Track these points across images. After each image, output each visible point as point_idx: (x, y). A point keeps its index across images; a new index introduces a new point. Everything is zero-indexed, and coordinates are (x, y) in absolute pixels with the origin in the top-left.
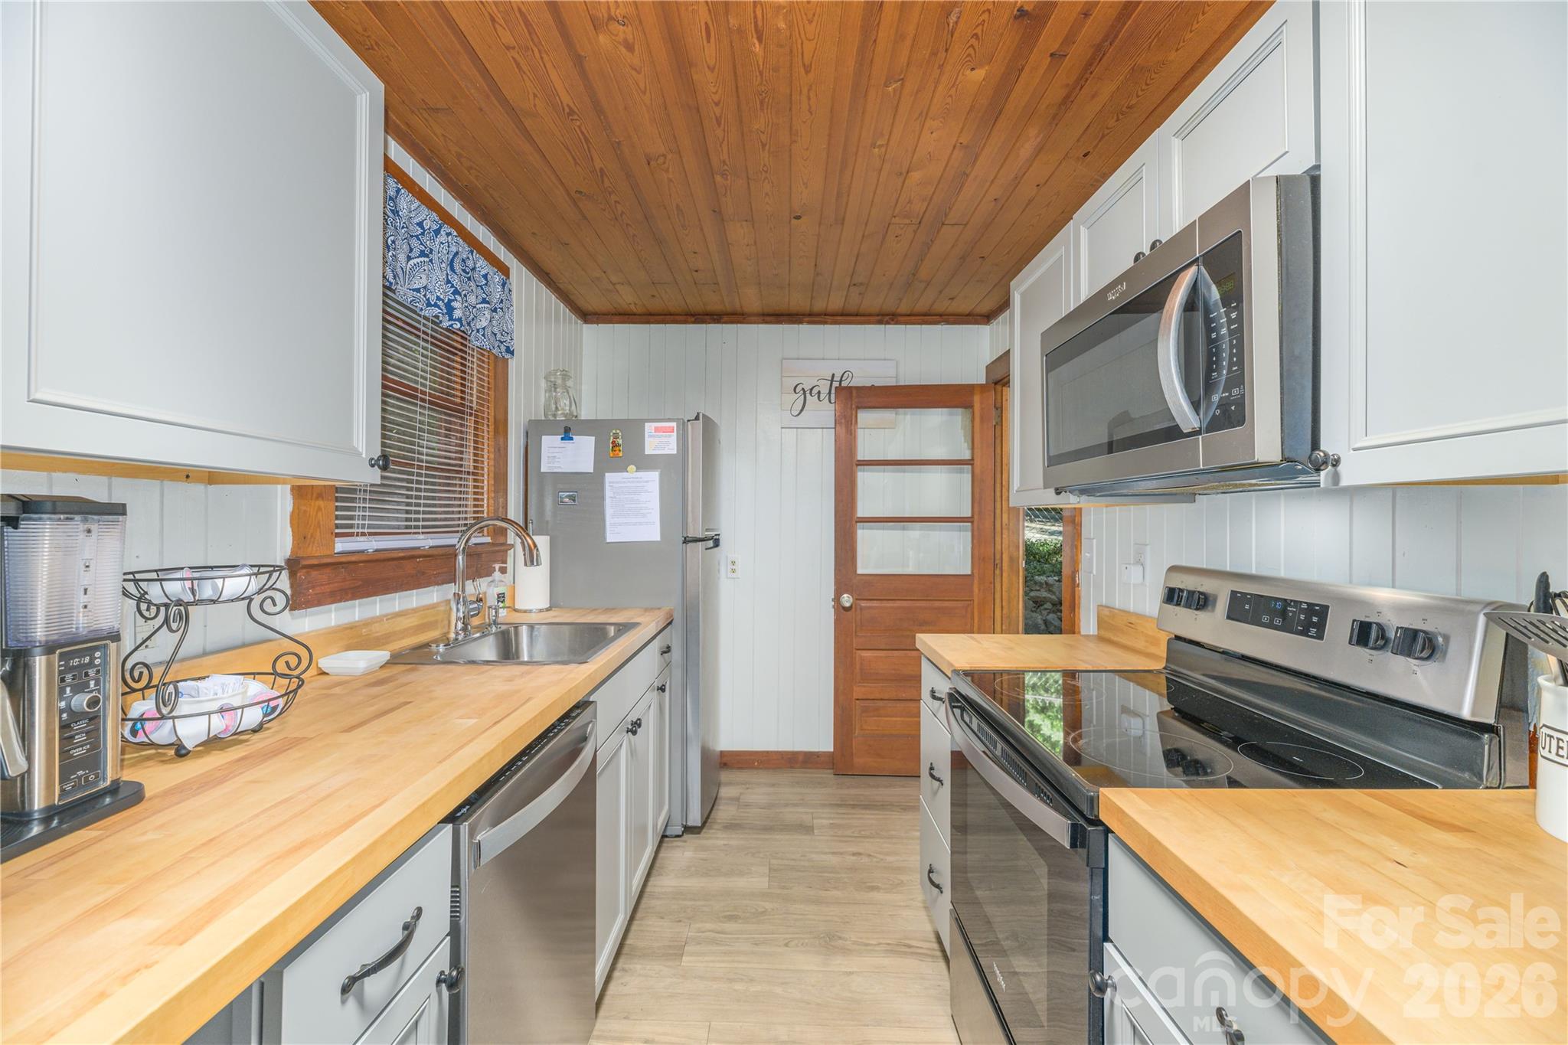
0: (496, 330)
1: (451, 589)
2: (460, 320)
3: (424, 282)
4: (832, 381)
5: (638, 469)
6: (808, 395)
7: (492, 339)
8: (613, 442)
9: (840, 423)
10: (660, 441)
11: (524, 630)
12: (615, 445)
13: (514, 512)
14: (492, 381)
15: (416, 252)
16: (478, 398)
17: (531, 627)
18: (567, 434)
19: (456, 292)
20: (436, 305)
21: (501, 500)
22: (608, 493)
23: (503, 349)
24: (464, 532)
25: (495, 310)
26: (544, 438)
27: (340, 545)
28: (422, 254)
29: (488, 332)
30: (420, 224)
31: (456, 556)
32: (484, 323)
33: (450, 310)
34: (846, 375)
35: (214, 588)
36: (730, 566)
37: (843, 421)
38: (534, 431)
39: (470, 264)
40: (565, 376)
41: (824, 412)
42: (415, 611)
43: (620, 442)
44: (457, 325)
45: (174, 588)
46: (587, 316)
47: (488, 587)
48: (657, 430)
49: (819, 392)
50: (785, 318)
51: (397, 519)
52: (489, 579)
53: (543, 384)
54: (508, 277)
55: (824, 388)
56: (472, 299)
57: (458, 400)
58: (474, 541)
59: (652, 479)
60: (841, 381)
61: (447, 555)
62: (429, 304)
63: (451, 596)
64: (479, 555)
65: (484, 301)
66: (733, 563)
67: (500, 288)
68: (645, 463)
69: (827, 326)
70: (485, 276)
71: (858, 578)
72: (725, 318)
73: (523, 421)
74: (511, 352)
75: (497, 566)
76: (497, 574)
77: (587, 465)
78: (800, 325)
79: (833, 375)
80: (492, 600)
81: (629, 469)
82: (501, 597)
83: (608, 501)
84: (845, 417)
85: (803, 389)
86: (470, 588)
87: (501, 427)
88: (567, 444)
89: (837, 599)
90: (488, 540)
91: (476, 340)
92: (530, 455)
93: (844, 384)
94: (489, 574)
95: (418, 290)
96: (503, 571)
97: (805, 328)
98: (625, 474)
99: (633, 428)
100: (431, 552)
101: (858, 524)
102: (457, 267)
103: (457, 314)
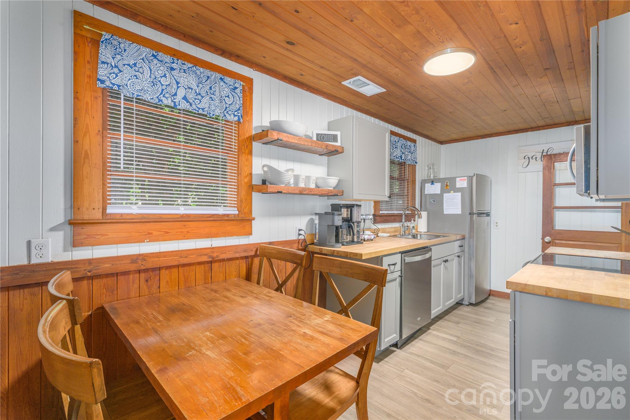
0: (412, 158)
1: (401, 223)
2: (403, 160)
3: (396, 154)
4: (543, 153)
5: (454, 192)
6: (531, 159)
7: (411, 161)
8: (446, 184)
9: (546, 169)
10: (462, 183)
11: (419, 235)
12: (447, 185)
13: (417, 206)
14: (412, 171)
15: (394, 147)
16: (408, 175)
17: (421, 235)
18: (432, 183)
19: (403, 153)
20: (398, 158)
21: (414, 202)
22: (445, 199)
23: (414, 162)
24: (404, 210)
25: (412, 153)
26: (426, 184)
27: (381, 212)
28: (396, 148)
29: (410, 159)
30: (395, 141)
31: (402, 216)
32: (409, 158)
33: (401, 157)
34: (550, 149)
35: (368, 217)
36: (495, 224)
37: (547, 168)
38: (424, 182)
39: (406, 145)
40: (433, 165)
41: (538, 166)
42: (394, 227)
43: (448, 184)
44: (403, 161)
45: (364, 217)
46: (441, 143)
47: (411, 224)
48: (460, 180)
49: (536, 158)
50: (520, 131)
51: (389, 207)
52: (410, 222)
53: (427, 168)
54: (416, 143)
55: (539, 156)
56: (406, 153)
57: (403, 178)
58: (406, 212)
59: (458, 196)
60: (547, 152)
61: (400, 216)
62: (397, 158)
63: (401, 225)
64: (408, 216)
65: (409, 152)
66: (497, 223)
67: (413, 147)
68: (456, 190)
69: (540, 131)
70: (410, 146)
71: (554, 231)
72: (494, 135)
73: (420, 180)
74: (416, 163)
75: (412, 219)
76: (412, 221)
77: (438, 191)
78: (528, 133)
79: (543, 150)
80: (411, 228)
81: (451, 192)
82: (413, 227)
83: (444, 202)
84: (548, 166)
85: (528, 157)
86: (406, 224)
87: (414, 182)
88: (433, 185)
89: (543, 239)
90: (410, 212)
91: (408, 163)
92: (422, 189)
93: (549, 153)
94: (411, 221)
95: (395, 156)
96: (414, 221)
97: (529, 133)
98: (450, 194)
99: (453, 180)
100: (397, 214)
101: (554, 209)
102: (403, 147)
103: (403, 158)
